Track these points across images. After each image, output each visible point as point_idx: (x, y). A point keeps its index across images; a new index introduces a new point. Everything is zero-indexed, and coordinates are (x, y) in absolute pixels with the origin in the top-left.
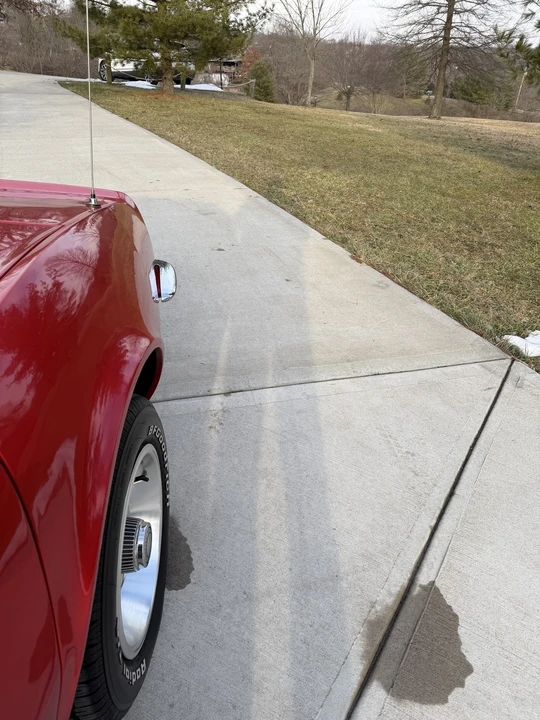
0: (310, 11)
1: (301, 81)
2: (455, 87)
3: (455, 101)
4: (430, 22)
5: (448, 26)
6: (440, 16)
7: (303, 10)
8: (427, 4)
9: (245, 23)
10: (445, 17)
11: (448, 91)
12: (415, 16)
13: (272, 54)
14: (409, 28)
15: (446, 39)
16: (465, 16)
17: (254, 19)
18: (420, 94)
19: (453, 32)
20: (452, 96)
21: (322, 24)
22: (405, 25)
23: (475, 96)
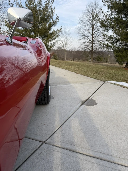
0: (65, 43)
1: (63, 58)
2: (95, 58)
3: (96, 61)
4: (89, 45)
5: (92, 46)
6: (90, 44)
7: (63, 43)
8: (88, 42)
9: (52, 44)
10: (91, 44)
11: (94, 59)
12: (85, 44)
13: (57, 53)
14: (85, 46)
15: (92, 48)
16: (95, 44)
17: (54, 43)
18: (88, 60)
19: (93, 47)
20: (95, 60)
21: (67, 45)
22: (84, 46)
23: (100, 60)
